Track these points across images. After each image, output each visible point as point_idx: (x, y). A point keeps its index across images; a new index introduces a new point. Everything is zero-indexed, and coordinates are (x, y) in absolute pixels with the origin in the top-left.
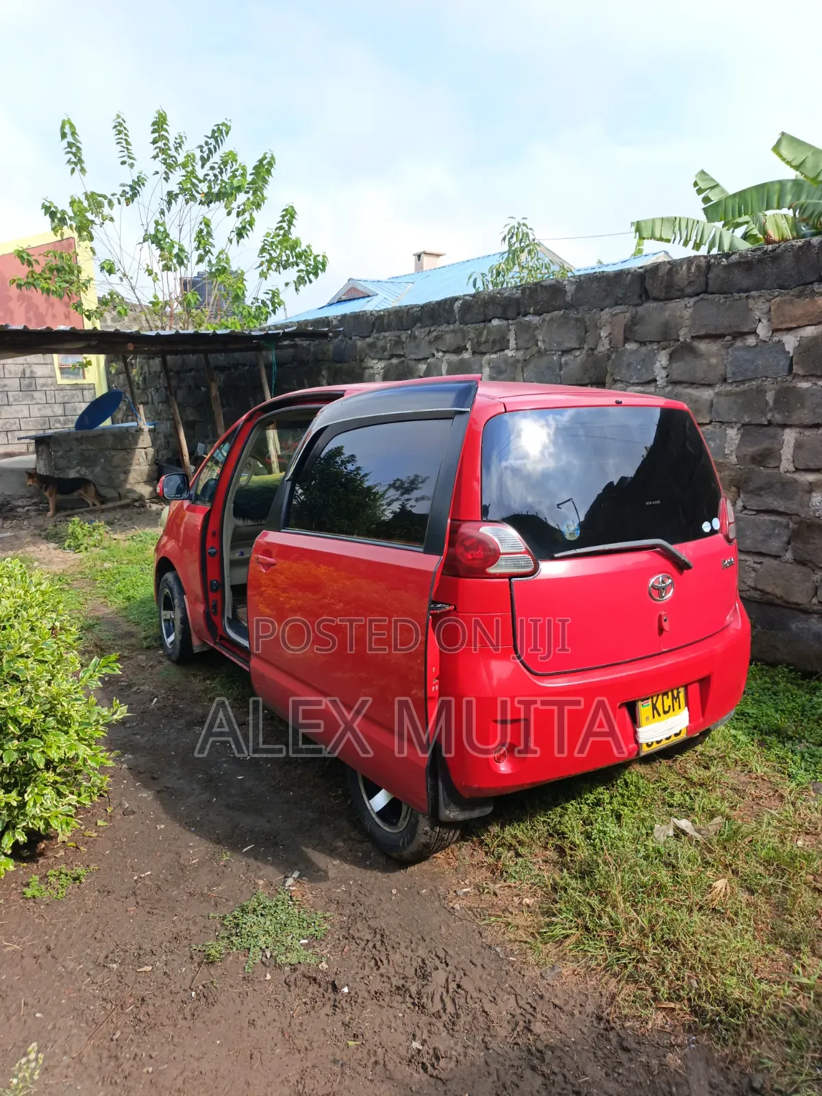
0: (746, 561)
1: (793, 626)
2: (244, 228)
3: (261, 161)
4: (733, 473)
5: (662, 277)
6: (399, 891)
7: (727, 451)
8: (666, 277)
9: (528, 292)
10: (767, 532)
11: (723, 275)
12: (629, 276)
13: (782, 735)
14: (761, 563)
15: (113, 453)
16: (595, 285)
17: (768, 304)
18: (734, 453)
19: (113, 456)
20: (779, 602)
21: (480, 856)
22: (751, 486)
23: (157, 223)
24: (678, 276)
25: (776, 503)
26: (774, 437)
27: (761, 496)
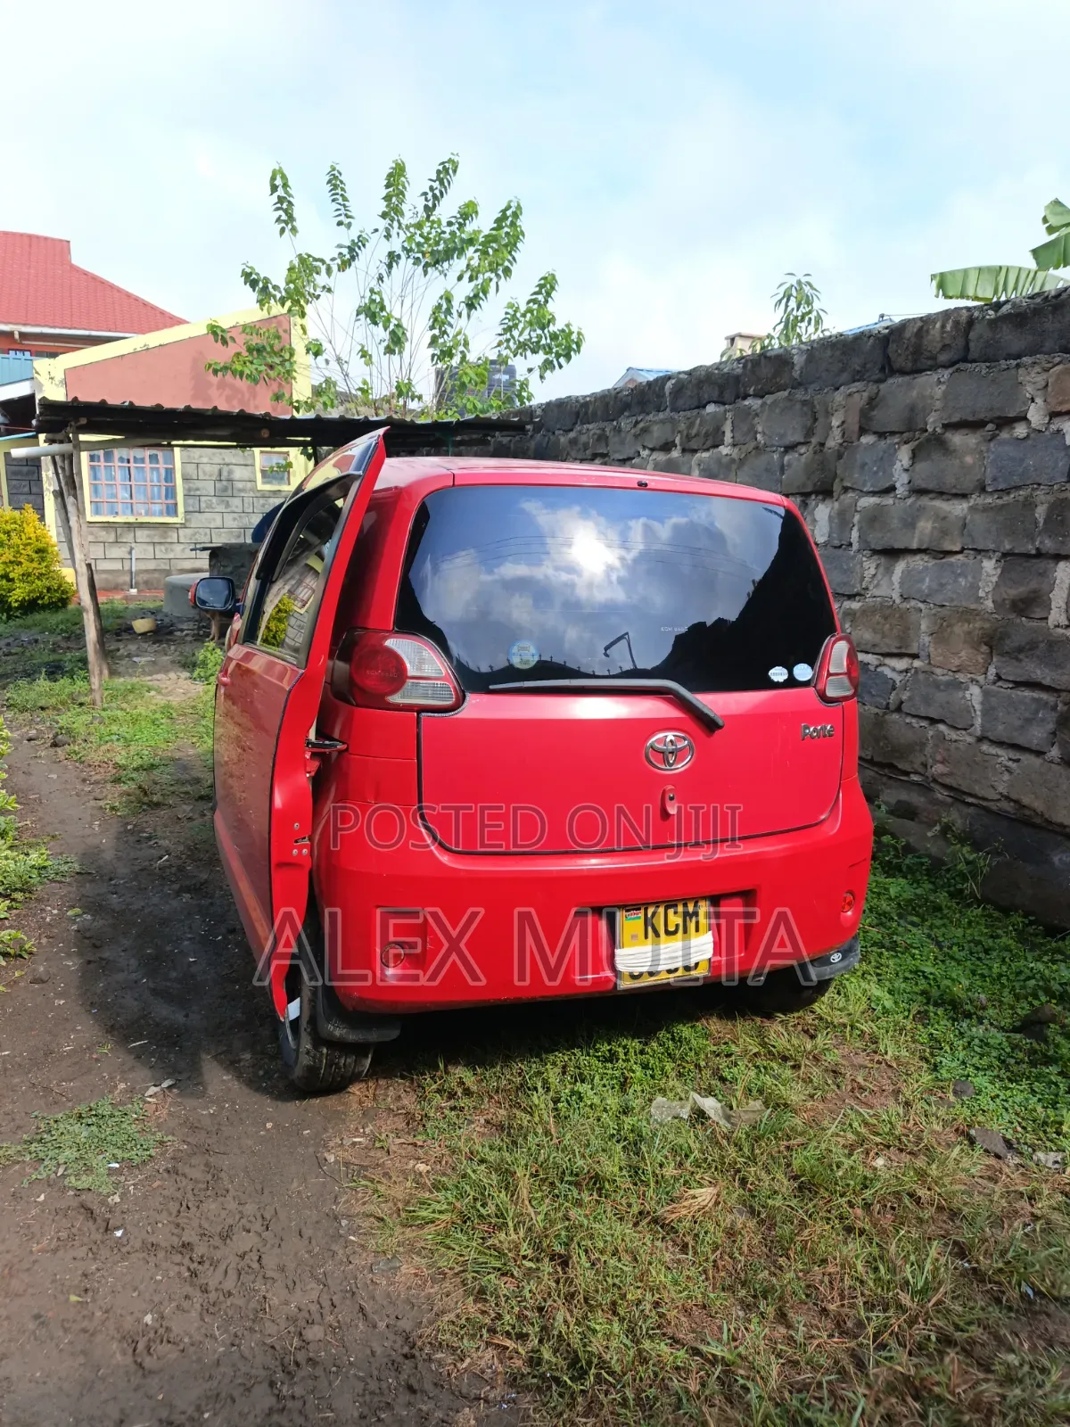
0: (998, 756)
1: (1056, 859)
2: (476, 296)
3: (504, 212)
4: (987, 625)
5: (909, 339)
6: (276, 1126)
7: (981, 594)
8: (913, 340)
9: (749, 365)
10: (1027, 715)
11: (988, 334)
12: (872, 340)
14: (1018, 761)
16: (829, 353)
17: (1045, 376)
18: (990, 596)
20: (1038, 821)
22: (1009, 645)
23: (372, 291)
24: (930, 337)
25: (1039, 672)
26: (1043, 574)
27: (1019, 660)
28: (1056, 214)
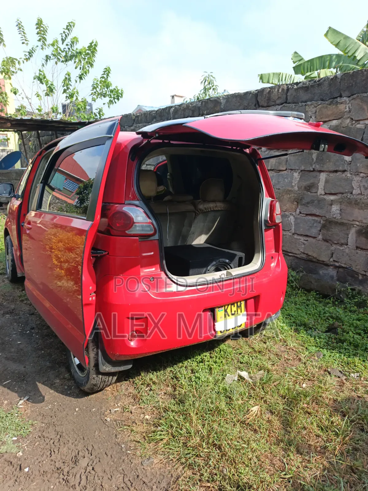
0: (300, 239)
1: (321, 272)
2: (82, 74)
3: (91, 44)
4: (296, 195)
5: (266, 95)
6: (80, 409)
7: (293, 184)
8: (267, 95)
9: (204, 103)
10: (310, 225)
11: (294, 94)
12: (251, 95)
13: (306, 327)
14: (307, 240)
15: (15, 181)
16: (235, 99)
17: (315, 109)
18: (296, 185)
19: (16, 183)
20: (314, 260)
21: (131, 390)
22: (304, 201)
23: (40, 71)
24: (273, 94)
25: (315, 210)
26: (316, 177)
27: (307, 206)
28: (295, 57)
